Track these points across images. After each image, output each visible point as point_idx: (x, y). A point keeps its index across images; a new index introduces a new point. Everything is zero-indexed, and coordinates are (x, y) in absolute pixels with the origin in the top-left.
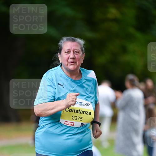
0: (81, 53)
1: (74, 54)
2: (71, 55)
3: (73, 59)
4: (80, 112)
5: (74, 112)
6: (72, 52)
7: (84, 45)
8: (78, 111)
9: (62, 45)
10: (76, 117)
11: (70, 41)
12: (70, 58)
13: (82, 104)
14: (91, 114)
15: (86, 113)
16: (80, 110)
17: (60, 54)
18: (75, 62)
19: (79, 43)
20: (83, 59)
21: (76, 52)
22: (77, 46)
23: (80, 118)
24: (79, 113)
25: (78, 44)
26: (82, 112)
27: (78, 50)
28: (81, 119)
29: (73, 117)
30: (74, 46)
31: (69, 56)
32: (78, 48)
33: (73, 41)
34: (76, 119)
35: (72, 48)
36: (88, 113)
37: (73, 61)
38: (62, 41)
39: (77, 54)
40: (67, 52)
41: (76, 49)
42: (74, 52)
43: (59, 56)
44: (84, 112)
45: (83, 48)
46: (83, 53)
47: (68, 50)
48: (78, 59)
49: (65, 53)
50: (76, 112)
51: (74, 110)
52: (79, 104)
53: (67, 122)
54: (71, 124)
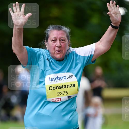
1: (60, 42)
3: (59, 47)
4: (63, 87)
5: (58, 89)
6: (58, 41)
7: (70, 33)
8: (62, 87)
9: (49, 33)
11: (56, 29)
12: (57, 47)
13: (65, 78)
15: (70, 86)
16: (64, 85)
17: (47, 41)
18: (61, 51)
19: (65, 31)
21: (63, 40)
22: (63, 34)
23: (65, 92)
25: (64, 33)
26: (66, 86)
27: (64, 38)
28: (67, 93)
29: (59, 93)
30: (60, 34)
31: (56, 45)
32: (65, 37)
33: (60, 29)
34: (61, 94)
35: (58, 36)
36: (72, 86)
37: (59, 50)
38: (48, 29)
39: (63, 43)
40: (54, 40)
41: (62, 37)
42: (60, 40)
43: (46, 44)
44: (67, 86)
46: (69, 41)
47: (54, 39)
48: (64, 47)
49: (52, 41)
50: (60, 88)
51: (58, 87)
52: (61, 79)
53: (54, 99)
54: (58, 100)
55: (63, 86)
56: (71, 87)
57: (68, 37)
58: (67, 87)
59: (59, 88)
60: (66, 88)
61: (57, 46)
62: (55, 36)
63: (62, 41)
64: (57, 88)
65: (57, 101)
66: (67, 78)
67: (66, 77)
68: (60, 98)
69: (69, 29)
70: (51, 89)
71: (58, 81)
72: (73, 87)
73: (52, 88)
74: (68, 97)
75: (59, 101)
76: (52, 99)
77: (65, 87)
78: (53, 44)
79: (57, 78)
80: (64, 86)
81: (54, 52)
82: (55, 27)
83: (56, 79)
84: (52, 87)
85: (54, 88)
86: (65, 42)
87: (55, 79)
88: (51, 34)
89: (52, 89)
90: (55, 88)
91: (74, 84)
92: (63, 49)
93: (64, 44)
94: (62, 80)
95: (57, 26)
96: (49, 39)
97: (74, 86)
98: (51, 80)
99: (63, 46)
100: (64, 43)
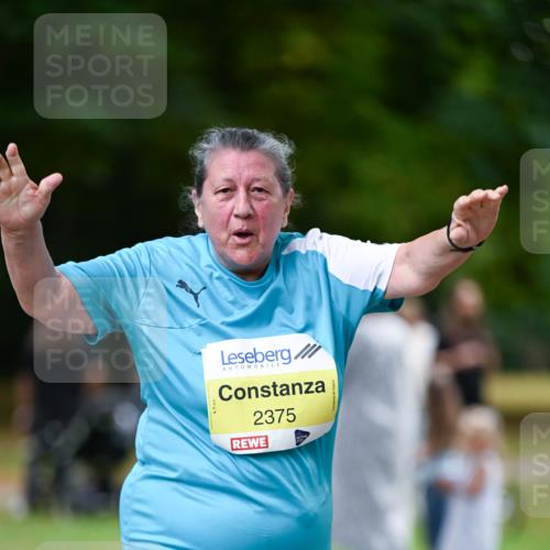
0: (279, 191)
1: (249, 198)
2: (239, 203)
3: (247, 217)
4: (278, 390)
5: (257, 396)
6: (241, 193)
7: (291, 158)
8: (271, 390)
9: (206, 162)
10: (269, 414)
12: (236, 216)
13: (286, 355)
14: (323, 390)
15: (305, 387)
16: (279, 384)
17: (199, 193)
19: (271, 155)
20: (287, 214)
21: (260, 190)
22: (262, 165)
23: (285, 412)
24: (276, 395)
25: (264, 159)
26: (288, 389)
27: (266, 180)
29: (258, 415)
30: (249, 166)
31: (233, 209)
32: (268, 175)
33: (249, 143)
34: (270, 420)
35: (240, 174)
36: (313, 388)
37: (245, 228)
38: (205, 146)
39: (261, 200)
40: (224, 191)
41: (258, 177)
42: (248, 189)
43: (196, 202)
44: (293, 386)
45: (289, 172)
46: (286, 191)
47: (225, 183)
48: (263, 218)
49: (216, 193)
50: (263, 396)
51: (256, 388)
52: (270, 358)
53: (240, 439)
54: (256, 445)
55: (274, 386)
56: (307, 392)
57: (282, 178)
58: (294, 393)
59: (260, 392)
60: (288, 393)
61: (235, 212)
62: (228, 173)
63: (256, 192)
64: (253, 392)
65: (251, 446)
66: (293, 356)
67: (289, 351)
68: (266, 437)
69: (290, 145)
70: (226, 396)
71: (256, 367)
72: (318, 391)
73: (232, 392)
74: (298, 433)
75: (259, 447)
76: (232, 440)
77: (284, 392)
78: (222, 204)
79: (254, 356)
80: (282, 386)
81: (224, 236)
82: (233, 135)
83: (251, 358)
84: (230, 388)
85: (240, 394)
86: (270, 197)
87: (243, 356)
88: (215, 163)
89: (231, 397)
90: (243, 393)
91: (323, 383)
92: (261, 226)
93: (267, 206)
94: (275, 363)
95: (240, 131)
96: (206, 184)
97: (321, 387)
98: (226, 361)
99: (259, 214)
100: (265, 203)
